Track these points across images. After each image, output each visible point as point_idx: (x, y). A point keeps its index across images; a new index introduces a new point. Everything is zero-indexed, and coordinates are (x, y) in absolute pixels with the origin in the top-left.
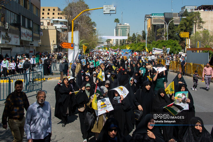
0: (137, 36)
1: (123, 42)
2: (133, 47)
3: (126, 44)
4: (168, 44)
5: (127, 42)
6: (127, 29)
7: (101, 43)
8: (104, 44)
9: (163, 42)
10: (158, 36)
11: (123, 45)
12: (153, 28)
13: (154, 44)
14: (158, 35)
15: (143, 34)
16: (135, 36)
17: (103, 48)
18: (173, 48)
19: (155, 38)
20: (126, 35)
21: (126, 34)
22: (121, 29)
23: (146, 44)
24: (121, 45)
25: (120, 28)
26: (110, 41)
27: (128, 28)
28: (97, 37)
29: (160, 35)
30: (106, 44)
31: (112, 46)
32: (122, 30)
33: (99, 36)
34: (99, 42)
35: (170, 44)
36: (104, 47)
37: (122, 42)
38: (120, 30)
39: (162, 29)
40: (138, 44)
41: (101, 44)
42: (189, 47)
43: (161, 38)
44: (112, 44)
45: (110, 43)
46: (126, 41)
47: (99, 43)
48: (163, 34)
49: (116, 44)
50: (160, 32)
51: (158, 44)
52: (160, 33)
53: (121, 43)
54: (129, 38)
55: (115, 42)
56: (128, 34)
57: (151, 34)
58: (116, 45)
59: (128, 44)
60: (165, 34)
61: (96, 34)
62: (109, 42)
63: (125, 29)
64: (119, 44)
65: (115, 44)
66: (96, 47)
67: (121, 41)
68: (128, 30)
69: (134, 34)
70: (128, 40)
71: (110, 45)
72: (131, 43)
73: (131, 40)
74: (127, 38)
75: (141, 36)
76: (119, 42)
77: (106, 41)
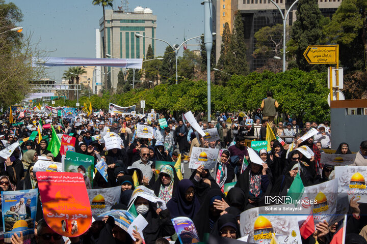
2: (162, 96)
4: (285, 85)
5: (143, 80)
6: (143, 29)
7: (47, 82)
8: (58, 89)
9: (267, 77)
10: (260, 54)
11: (128, 89)
12: (242, 24)
13: (237, 86)
14: (258, 50)
16: (174, 55)
17: (53, 103)
18: (304, 98)
19: (248, 64)
20: (141, 53)
21: (141, 48)
22: (122, 28)
23: (209, 87)
24: (122, 88)
25: (118, 24)
26: (79, 76)
27: (149, 24)
28: (27, 62)
29: (267, 53)
30: (64, 85)
31: (88, 93)
32: (124, 33)
33: (33, 59)
34: (35, 79)
35: (292, 87)
36: (56, 99)
37: (126, 79)
38: (117, 31)
39: (274, 29)
40: (181, 85)
41: (42, 88)
42: (341, 97)
43: (272, 64)
44: (87, 88)
45: (80, 82)
46: (139, 76)
47: (38, 82)
49: (105, 87)
50: (265, 39)
51: (249, 87)
52: (265, 43)
53: (121, 82)
54: (152, 65)
55: (99, 80)
56: (147, 49)
57: (233, 48)
58: (102, 92)
59: (147, 85)
61: (23, 52)
62: (78, 79)
63: (137, 28)
64: (115, 85)
65: (99, 88)
66: (27, 100)
67: (121, 75)
68: (148, 32)
69: (169, 49)
70: (148, 72)
71: (78, 89)
72: (159, 81)
73: (160, 70)
74: (142, 64)
75: (197, 56)
76: (114, 80)
77: (65, 76)
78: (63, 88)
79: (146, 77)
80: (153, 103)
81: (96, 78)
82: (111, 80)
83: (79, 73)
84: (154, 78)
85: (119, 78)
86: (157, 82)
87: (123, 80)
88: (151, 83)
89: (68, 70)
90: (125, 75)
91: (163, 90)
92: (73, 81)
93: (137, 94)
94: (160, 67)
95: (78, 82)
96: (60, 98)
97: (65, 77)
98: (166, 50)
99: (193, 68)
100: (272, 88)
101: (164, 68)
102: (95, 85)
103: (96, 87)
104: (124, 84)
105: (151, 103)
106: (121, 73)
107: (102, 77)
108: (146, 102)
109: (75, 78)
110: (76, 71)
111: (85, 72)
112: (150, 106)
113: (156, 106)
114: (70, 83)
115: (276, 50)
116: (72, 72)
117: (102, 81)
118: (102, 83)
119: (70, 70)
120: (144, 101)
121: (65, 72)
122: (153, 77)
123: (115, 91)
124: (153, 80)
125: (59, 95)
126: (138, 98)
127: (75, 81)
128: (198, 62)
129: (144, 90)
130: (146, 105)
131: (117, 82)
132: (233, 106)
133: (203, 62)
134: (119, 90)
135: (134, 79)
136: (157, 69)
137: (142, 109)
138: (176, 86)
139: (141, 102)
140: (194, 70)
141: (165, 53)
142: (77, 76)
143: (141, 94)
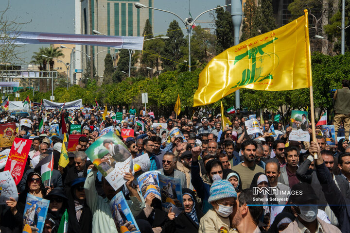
0: (191, 35)
1: (124, 65)
2: (170, 88)
3: (134, 74)
5: (138, 66)
8: (26, 76)
11: (119, 79)
15: (217, 24)
16: (181, 34)
20: (135, 31)
21: (135, 25)
24: (110, 77)
26: (55, 60)
30: (32, 72)
31: (63, 83)
36: (21, 91)
37: (115, 64)
44: (63, 76)
45: (55, 67)
46: (134, 61)
48: (320, 26)
49: (87, 75)
53: (109, 69)
54: (151, 46)
55: (79, 66)
56: (143, 25)
58: (84, 81)
59: (144, 73)
60: (325, 22)
62: (52, 63)
64: (101, 72)
65: (79, 76)
67: (109, 60)
69: (174, 26)
70: (146, 55)
71: (52, 78)
72: (160, 68)
73: (161, 54)
74: (142, 44)
75: (210, 35)
76: (99, 65)
77: (34, 59)
78: (32, 76)
79: (143, 62)
80: (158, 97)
81: (74, 63)
82: (96, 66)
83: (53, 55)
84: (154, 64)
85: (106, 64)
86: (157, 69)
87: (112, 67)
88: (149, 70)
89: (39, 52)
90: (115, 60)
91: (171, 79)
92: (45, 66)
93: (135, 84)
94: (162, 49)
95: (52, 68)
96: (27, 89)
97: (34, 62)
98: (170, 26)
99: (205, 50)
100: (328, 76)
101: (166, 50)
102: (73, 72)
103: (75, 75)
104: (113, 71)
105: (154, 96)
106: (109, 56)
107: (82, 62)
108: (148, 95)
109: (48, 63)
110: (50, 52)
111: (62, 55)
112: (154, 101)
113: (162, 101)
114: (41, 68)
115: (316, 27)
116: (45, 54)
117: (82, 67)
118: (82, 70)
119: (42, 52)
120: (147, 94)
121: (35, 55)
122: (152, 62)
123: (101, 80)
124: (152, 66)
125: (24, 85)
126: (137, 90)
127: (48, 66)
128: (211, 43)
129: (144, 79)
130: (148, 99)
131: (104, 68)
132: (270, 101)
133: (218, 42)
134: (107, 79)
135: (130, 65)
136: (158, 52)
137: (144, 104)
138: (189, 74)
139: (143, 94)
140: (206, 53)
141: (169, 30)
142: (51, 60)
143: (140, 84)
